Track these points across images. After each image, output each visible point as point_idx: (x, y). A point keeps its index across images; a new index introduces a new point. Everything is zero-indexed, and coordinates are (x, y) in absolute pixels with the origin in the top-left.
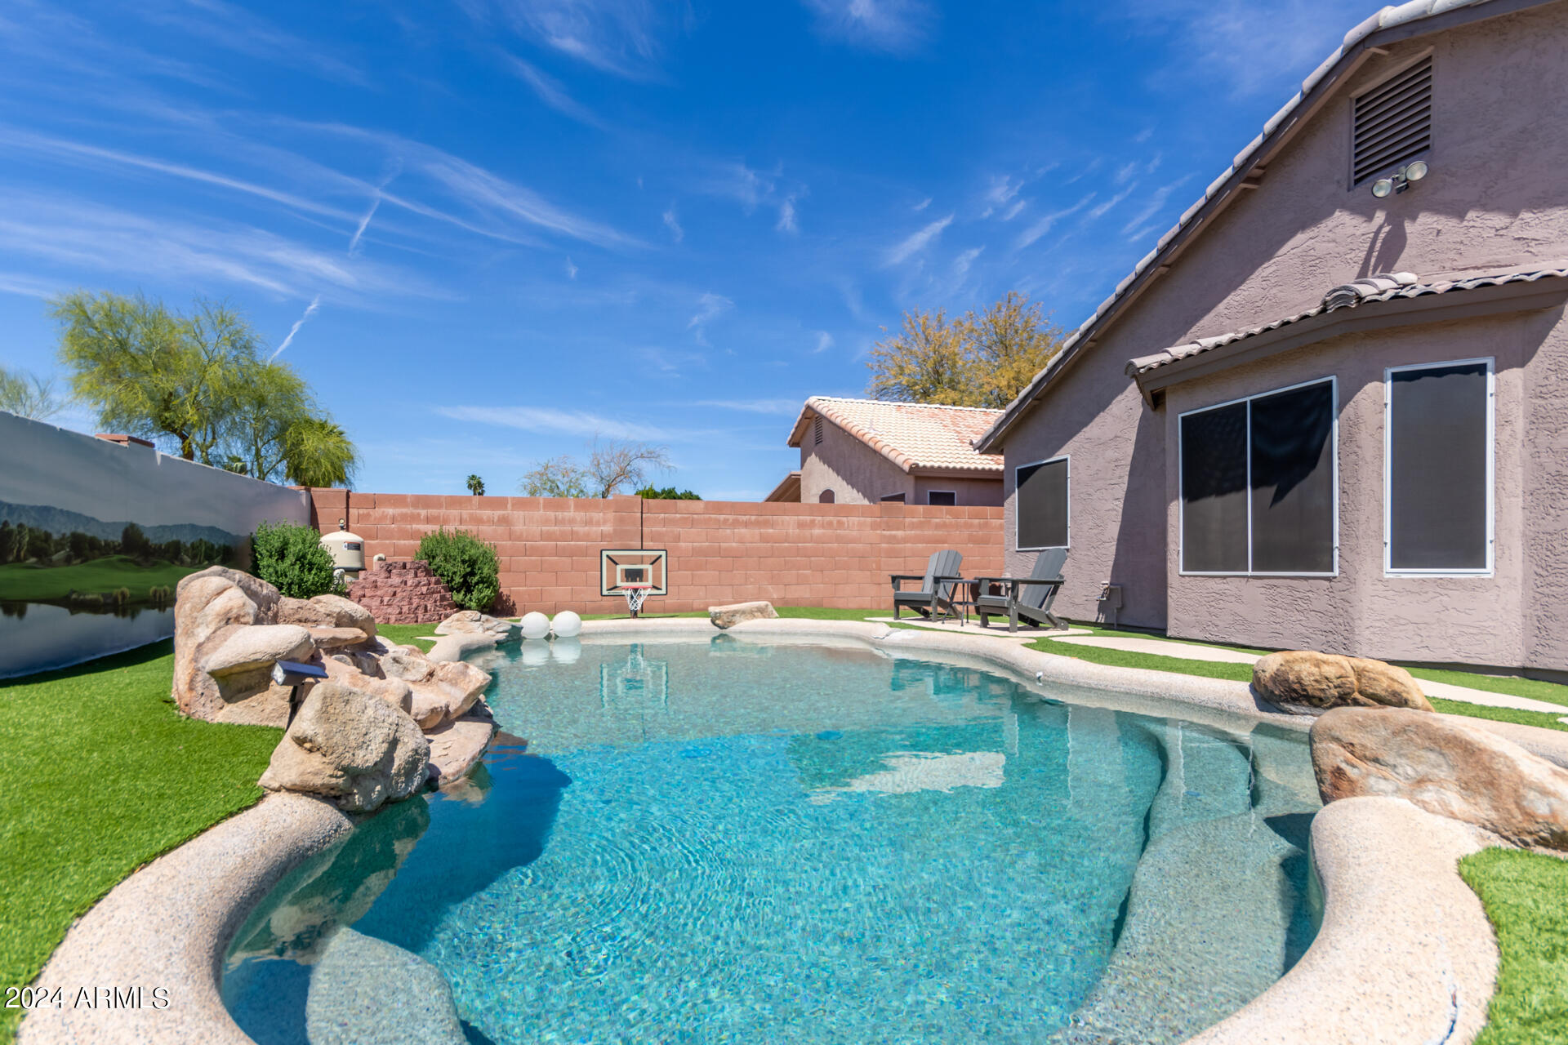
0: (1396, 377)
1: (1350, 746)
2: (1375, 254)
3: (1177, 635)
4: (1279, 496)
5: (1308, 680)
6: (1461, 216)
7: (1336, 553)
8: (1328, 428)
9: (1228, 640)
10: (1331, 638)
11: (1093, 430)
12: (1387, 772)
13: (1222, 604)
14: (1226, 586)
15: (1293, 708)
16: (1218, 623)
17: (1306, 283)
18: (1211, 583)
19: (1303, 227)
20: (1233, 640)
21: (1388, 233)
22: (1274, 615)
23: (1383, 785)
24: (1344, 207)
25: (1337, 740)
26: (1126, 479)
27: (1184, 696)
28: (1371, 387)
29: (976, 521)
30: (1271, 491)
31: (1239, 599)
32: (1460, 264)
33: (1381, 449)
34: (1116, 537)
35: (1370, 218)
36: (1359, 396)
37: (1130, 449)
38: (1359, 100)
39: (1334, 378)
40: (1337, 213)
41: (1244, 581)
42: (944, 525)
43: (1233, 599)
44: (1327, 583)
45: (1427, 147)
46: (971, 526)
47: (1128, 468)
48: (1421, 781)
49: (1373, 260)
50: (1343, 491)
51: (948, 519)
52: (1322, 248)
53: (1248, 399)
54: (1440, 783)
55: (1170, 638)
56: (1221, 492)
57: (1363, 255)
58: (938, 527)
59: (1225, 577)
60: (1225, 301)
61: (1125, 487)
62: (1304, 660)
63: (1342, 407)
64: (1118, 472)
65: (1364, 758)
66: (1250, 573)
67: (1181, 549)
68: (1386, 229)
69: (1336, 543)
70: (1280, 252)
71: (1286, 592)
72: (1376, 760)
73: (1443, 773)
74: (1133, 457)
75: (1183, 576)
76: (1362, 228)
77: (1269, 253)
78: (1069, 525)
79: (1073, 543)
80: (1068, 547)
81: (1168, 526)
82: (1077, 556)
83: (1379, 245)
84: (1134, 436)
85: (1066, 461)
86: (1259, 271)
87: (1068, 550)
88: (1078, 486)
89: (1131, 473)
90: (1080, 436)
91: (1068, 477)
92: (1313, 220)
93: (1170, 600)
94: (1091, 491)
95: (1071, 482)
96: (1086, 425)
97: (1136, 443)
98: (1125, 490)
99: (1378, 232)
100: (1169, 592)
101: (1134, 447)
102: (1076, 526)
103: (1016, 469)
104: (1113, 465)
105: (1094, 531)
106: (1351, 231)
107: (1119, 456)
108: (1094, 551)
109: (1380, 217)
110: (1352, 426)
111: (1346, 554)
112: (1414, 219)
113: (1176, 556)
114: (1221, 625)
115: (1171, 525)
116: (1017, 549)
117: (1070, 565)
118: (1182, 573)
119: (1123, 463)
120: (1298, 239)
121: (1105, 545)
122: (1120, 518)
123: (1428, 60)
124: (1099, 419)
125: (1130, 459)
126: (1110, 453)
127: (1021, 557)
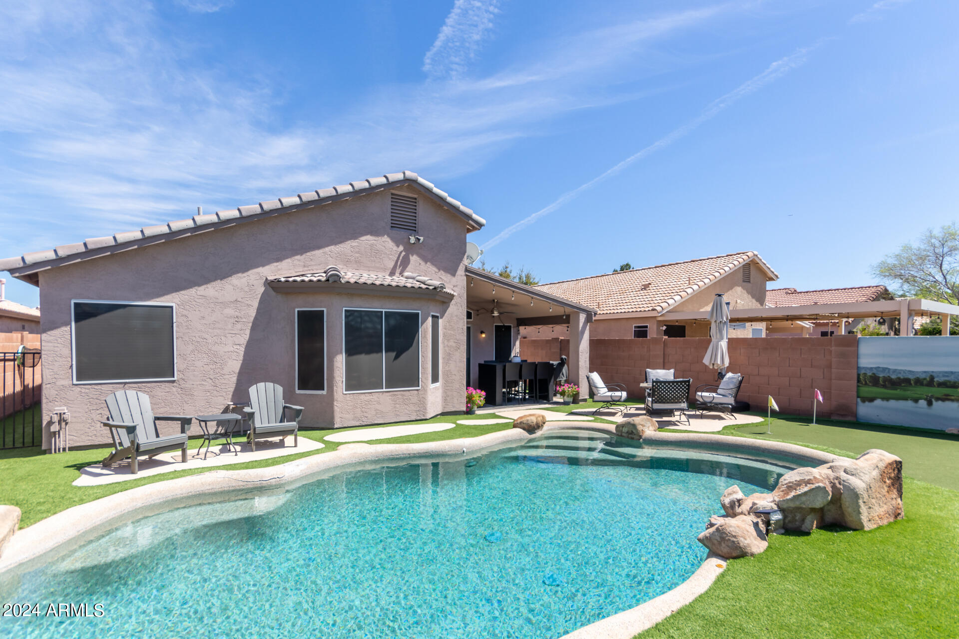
0: (432, 317)
2: (400, 261)
3: (341, 426)
4: (397, 357)
6: (426, 263)
7: (420, 380)
8: (418, 331)
9: (373, 423)
10: (418, 413)
11: (210, 290)
13: (370, 407)
14: (371, 397)
16: (366, 415)
17: (372, 259)
18: (362, 397)
19: (372, 235)
20: (376, 422)
21: (405, 255)
22: (395, 407)
24: (388, 236)
26: (248, 332)
28: (429, 318)
30: (393, 354)
31: (379, 403)
33: (430, 341)
34: (237, 371)
35: (398, 246)
37: (253, 313)
38: (392, 194)
39: (419, 312)
40: (386, 236)
41: (381, 394)
43: (375, 403)
44: (416, 392)
45: (415, 231)
47: (251, 325)
49: (399, 263)
52: (378, 247)
53: (384, 310)
55: (337, 428)
56: (369, 352)
57: (396, 259)
59: (371, 393)
60: (329, 247)
61: (247, 337)
63: (422, 324)
64: (239, 326)
66: (384, 390)
67: (344, 380)
68: (404, 253)
69: (420, 377)
70: (360, 239)
71: (400, 397)
74: (256, 318)
75: (345, 394)
76: (395, 248)
77: (355, 236)
78: (175, 362)
79: (181, 376)
80: (175, 378)
81: (335, 367)
82: (187, 386)
83: (401, 258)
84: (256, 304)
85: (172, 307)
86: (349, 242)
87: (173, 382)
88: (187, 331)
89: (253, 329)
90: (192, 291)
91: (174, 321)
92: (376, 233)
93: (336, 408)
94: (206, 336)
95: (177, 327)
96: (199, 285)
97: (258, 310)
98: (247, 339)
99: (401, 253)
100: (335, 403)
101: (256, 311)
102: (186, 362)
103: (73, 302)
104: (233, 320)
105: (211, 366)
106: (391, 247)
107: (239, 315)
108: (211, 381)
109: (401, 248)
110: (425, 332)
111: (424, 380)
112: (412, 255)
113: (340, 384)
114: (369, 416)
115: (337, 367)
116: (75, 382)
117: (176, 393)
118: (345, 392)
119: (244, 320)
120: (368, 237)
121: (225, 377)
122: (241, 358)
123: (416, 199)
124: (218, 283)
125: (252, 319)
126: (229, 311)
127: (83, 390)
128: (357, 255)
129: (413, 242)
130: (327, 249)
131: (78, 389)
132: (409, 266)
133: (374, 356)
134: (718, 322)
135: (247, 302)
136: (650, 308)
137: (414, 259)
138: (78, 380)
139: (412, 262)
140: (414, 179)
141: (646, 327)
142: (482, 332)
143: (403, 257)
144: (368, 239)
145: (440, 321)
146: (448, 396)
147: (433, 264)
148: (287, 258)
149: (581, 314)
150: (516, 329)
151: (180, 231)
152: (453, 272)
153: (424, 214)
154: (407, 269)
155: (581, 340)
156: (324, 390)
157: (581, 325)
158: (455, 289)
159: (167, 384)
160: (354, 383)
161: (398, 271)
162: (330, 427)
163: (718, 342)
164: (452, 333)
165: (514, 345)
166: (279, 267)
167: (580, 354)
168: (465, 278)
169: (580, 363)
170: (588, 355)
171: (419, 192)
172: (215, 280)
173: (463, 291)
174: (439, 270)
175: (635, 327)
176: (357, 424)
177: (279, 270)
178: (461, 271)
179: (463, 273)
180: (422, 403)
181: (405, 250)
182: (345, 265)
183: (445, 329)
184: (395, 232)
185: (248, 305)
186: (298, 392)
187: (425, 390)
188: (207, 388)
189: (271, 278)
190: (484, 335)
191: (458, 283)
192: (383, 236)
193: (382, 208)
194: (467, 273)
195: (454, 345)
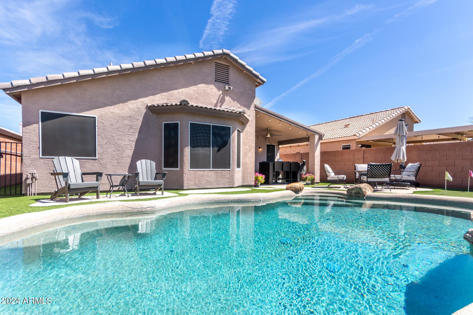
0: (237, 130)
3: (187, 188)
4: (218, 151)
7: (231, 165)
8: (230, 137)
10: (230, 184)
11: (116, 109)
13: (203, 178)
14: (204, 173)
16: (201, 183)
17: (205, 97)
18: (199, 172)
20: (206, 187)
21: (222, 97)
22: (217, 179)
24: (214, 84)
26: (137, 134)
30: (216, 149)
31: (208, 176)
33: (236, 144)
34: (131, 155)
35: (219, 91)
37: (140, 124)
38: (216, 63)
39: (231, 127)
40: (212, 85)
41: (209, 171)
43: (206, 176)
44: (229, 171)
45: (228, 84)
47: (138, 130)
49: (219, 101)
53: (211, 124)
55: (185, 189)
57: (217, 98)
59: (204, 170)
63: (232, 133)
64: (132, 130)
66: (211, 169)
67: (189, 162)
68: (222, 96)
69: (231, 163)
71: (220, 174)
74: (141, 127)
75: (190, 170)
76: (217, 92)
77: (195, 84)
78: (97, 148)
79: (100, 156)
80: (97, 158)
81: (184, 155)
82: (103, 162)
83: (220, 98)
84: (141, 119)
85: (95, 118)
86: (192, 87)
87: (96, 159)
88: (104, 131)
89: (140, 132)
90: (106, 109)
91: (96, 125)
92: (207, 83)
93: (184, 178)
94: (114, 135)
95: (98, 129)
96: (111, 105)
97: (143, 122)
98: (136, 138)
99: (220, 95)
100: (184, 175)
101: (141, 123)
102: (103, 149)
103: (40, 111)
104: (128, 127)
105: (116, 152)
106: (215, 92)
107: (132, 124)
108: (116, 160)
109: (221, 92)
110: (234, 138)
111: (233, 165)
112: (227, 97)
113: (187, 164)
114: (203, 184)
115: (185, 155)
116: (41, 157)
117: (97, 166)
118: (189, 169)
119: (135, 127)
120: (203, 85)
121: (124, 158)
122: (133, 148)
123: (228, 66)
124: (120, 106)
125: (139, 127)
126: (126, 122)
127: (46, 162)
128: (197, 95)
129: (227, 89)
130: (180, 90)
131: (42, 161)
132: (225, 103)
134: (400, 135)
135: (136, 118)
136: (353, 135)
137: (227, 98)
138: (43, 155)
139: (226, 101)
140: (228, 53)
141: (350, 145)
143: (221, 98)
145: (241, 134)
146: (245, 176)
147: (238, 102)
148: (158, 94)
149: (316, 135)
150: (277, 147)
151: (100, 73)
152: (249, 108)
153: (233, 75)
154: (224, 104)
155: (316, 149)
156: (178, 168)
157: (316, 141)
158: (249, 116)
159: (92, 161)
160: (195, 164)
162: (181, 188)
163: (400, 147)
164: (248, 141)
165: (277, 155)
166: (154, 99)
167: (315, 157)
168: (255, 111)
169: (315, 163)
170: (319, 158)
171: (230, 62)
172: (119, 103)
173: (253, 119)
174: (241, 106)
175: (343, 146)
176: (196, 188)
177: (154, 100)
178: (252, 108)
179: (254, 109)
180: (232, 178)
181: (222, 93)
182: (190, 100)
183: (244, 139)
184: (217, 83)
185: (137, 119)
186: (164, 169)
187: (233, 171)
188: (114, 164)
189: (149, 105)
190: (261, 149)
191: (250, 114)
192: (210, 85)
193: (210, 70)
194: (256, 109)
195: (248, 148)
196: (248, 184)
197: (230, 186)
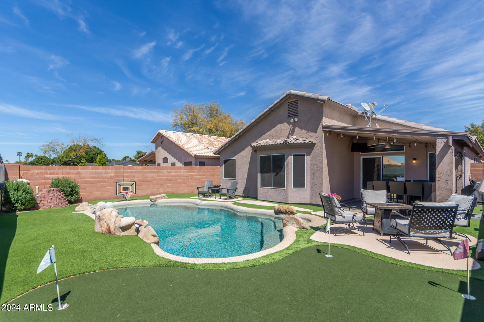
0: (294, 155)
1: (286, 220)
3: (260, 199)
4: (276, 175)
5: (282, 210)
7: (285, 185)
8: (284, 163)
10: (284, 199)
12: (290, 223)
13: (268, 193)
14: (268, 190)
15: (280, 214)
17: (281, 133)
18: (265, 189)
19: (280, 124)
20: (269, 200)
21: (293, 128)
22: (276, 196)
23: (290, 225)
24: (286, 122)
25: (285, 220)
27: (264, 213)
28: (290, 157)
29: (212, 170)
30: (275, 173)
31: (270, 192)
32: (302, 137)
33: (292, 167)
34: (246, 177)
36: (289, 158)
37: (249, 159)
38: (288, 103)
39: (285, 154)
42: (204, 171)
44: (284, 190)
45: (298, 115)
46: (211, 171)
48: (293, 224)
49: (290, 133)
50: (286, 174)
51: (205, 170)
52: (283, 128)
53: (272, 155)
54: (294, 224)
56: (267, 173)
58: (203, 172)
59: (268, 188)
61: (248, 167)
62: (281, 207)
63: (286, 159)
64: (247, 164)
65: (288, 222)
66: (272, 188)
67: (260, 182)
68: (292, 127)
69: (285, 183)
70: (277, 126)
71: (278, 191)
72: (289, 222)
73: (295, 223)
75: (260, 188)
76: (289, 126)
77: (274, 126)
79: (237, 178)
82: (238, 181)
83: (291, 130)
85: (235, 160)
86: (273, 129)
87: (236, 180)
89: (249, 164)
90: (239, 154)
91: (236, 163)
92: (281, 122)
93: (258, 192)
94: (241, 167)
95: (236, 165)
96: (240, 152)
99: (291, 128)
100: (258, 190)
102: (237, 174)
103: (224, 159)
104: (246, 162)
105: (242, 176)
106: (287, 127)
107: (247, 160)
108: (242, 180)
109: (291, 126)
110: (288, 163)
111: (287, 185)
112: (296, 128)
113: (259, 184)
120: (279, 125)
121: (244, 179)
122: (247, 173)
123: (298, 100)
124: (243, 152)
125: (249, 161)
126: (245, 159)
128: (276, 133)
130: (267, 134)
131: (224, 180)
132: (295, 132)
133: (268, 174)
137: (297, 129)
138: (224, 178)
139: (295, 131)
142: (415, 159)
143: (292, 129)
144: (279, 126)
145: (308, 157)
147: (305, 129)
152: (315, 131)
153: (300, 106)
154: (294, 134)
158: (317, 139)
159: (234, 180)
161: (290, 136)
162: (257, 199)
164: (315, 162)
168: (323, 132)
172: (243, 150)
173: (322, 140)
174: (308, 131)
178: (320, 129)
179: (321, 130)
180: (286, 195)
182: (272, 138)
183: (312, 161)
184: (289, 119)
185: (249, 157)
187: (287, 190)
188: (241, 182)
190: (414, 162)
191: (318, 136)
192: (284, 123)
193: (284, 111)
194: (323, 129)
195: (316, 169)
196: (316, 203)
197: (285, 202)
